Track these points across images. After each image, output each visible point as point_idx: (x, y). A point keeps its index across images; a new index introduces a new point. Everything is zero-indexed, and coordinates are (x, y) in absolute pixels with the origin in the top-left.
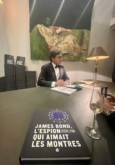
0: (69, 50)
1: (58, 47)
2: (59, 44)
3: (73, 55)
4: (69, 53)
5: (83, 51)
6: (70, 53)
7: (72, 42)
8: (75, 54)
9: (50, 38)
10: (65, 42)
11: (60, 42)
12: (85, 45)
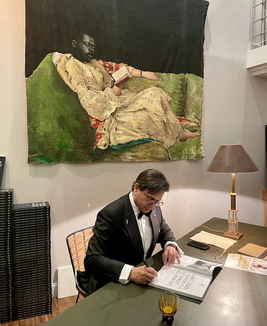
0: (150, 129)
1: (118, 122)
2: (121, 114)
3: (161, 144)
4: (152, 137)
5: (188, 133)
6: (155, 139)
7: (159, 107)
8: (169, 142)
9: (94, 95)
10: (138, 107)
11: (125, 107)
12: (191, 116)
